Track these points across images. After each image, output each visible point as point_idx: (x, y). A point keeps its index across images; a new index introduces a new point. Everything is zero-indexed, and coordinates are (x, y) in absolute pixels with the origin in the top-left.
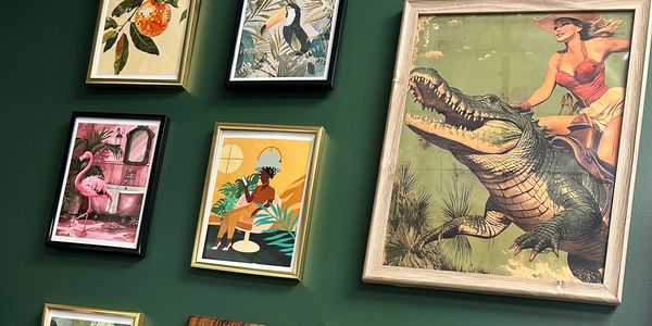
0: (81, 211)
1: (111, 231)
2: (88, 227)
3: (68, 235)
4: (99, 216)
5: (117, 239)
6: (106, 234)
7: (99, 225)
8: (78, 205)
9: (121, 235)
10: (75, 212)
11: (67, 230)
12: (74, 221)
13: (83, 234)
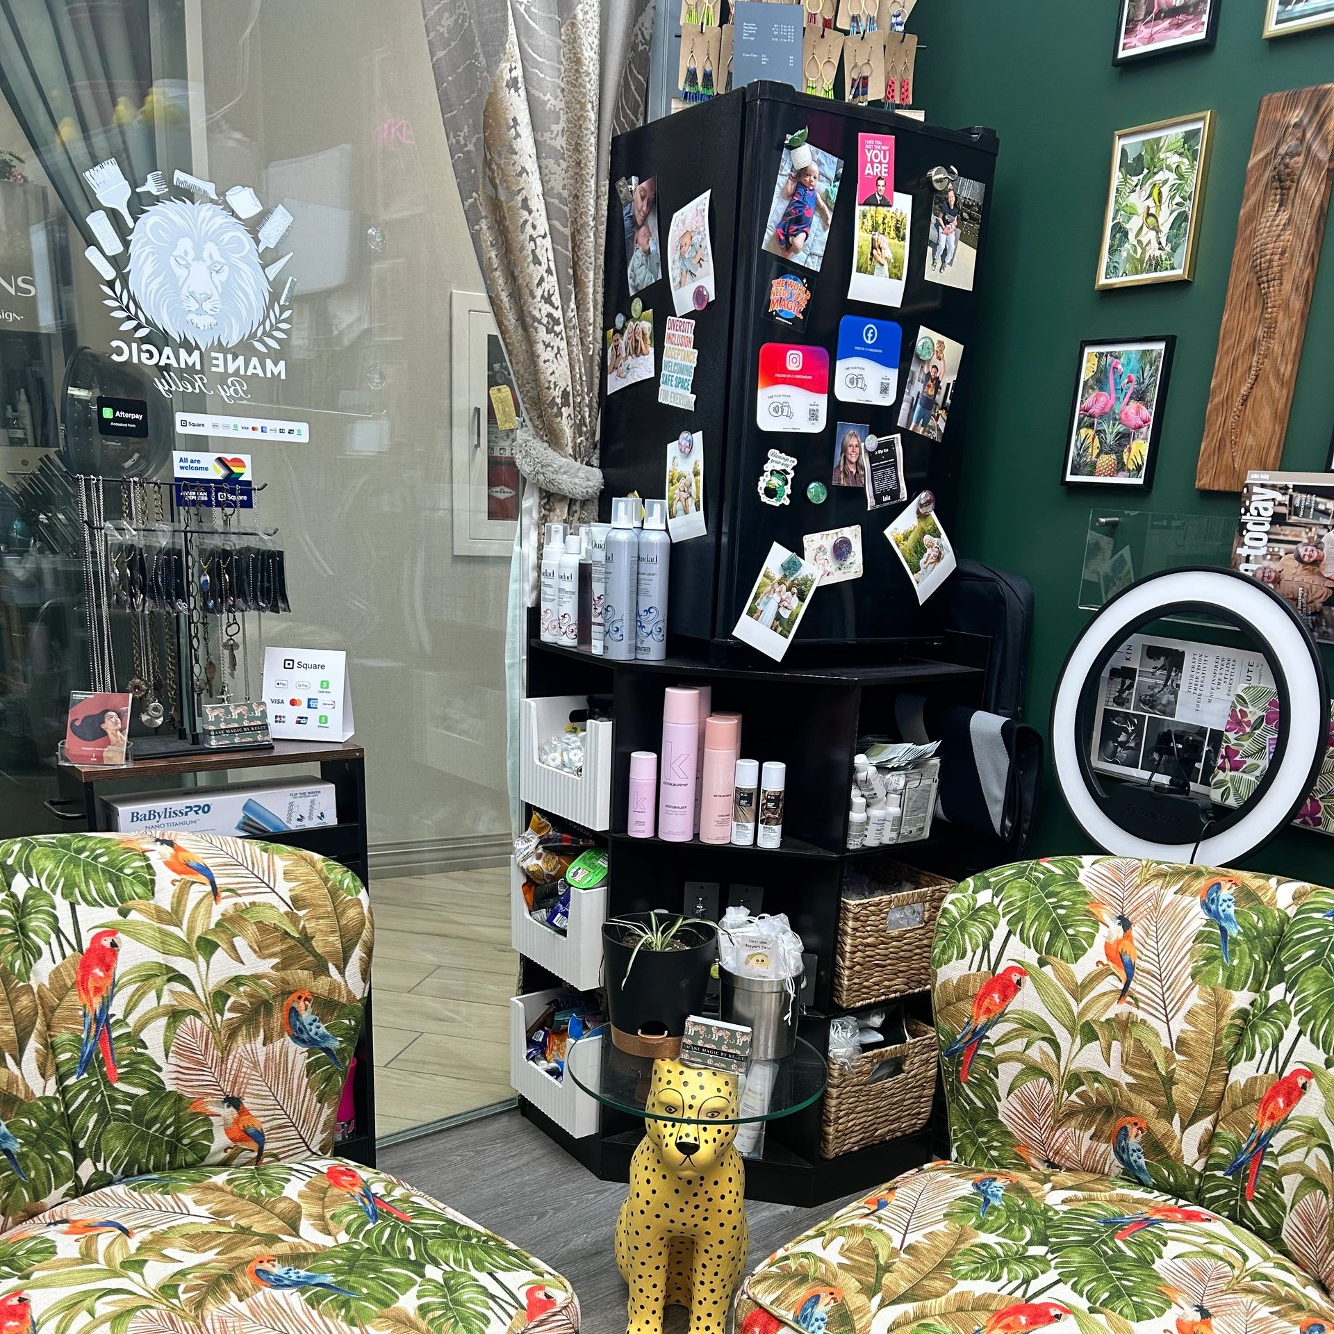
0: (1148, 13)
1: (1179, 26)
2: (1155, 29)
3: (1135, 46)
4: (1165, 13)
5: (1186, 33)
6: (1174, 32)
7: (1166, 23)
8: (1144, 7)
9: (1189, 27)
10: (1142, 17)
11: (1133, 40)
12: (1141, 27)
13: (1151, 39)
